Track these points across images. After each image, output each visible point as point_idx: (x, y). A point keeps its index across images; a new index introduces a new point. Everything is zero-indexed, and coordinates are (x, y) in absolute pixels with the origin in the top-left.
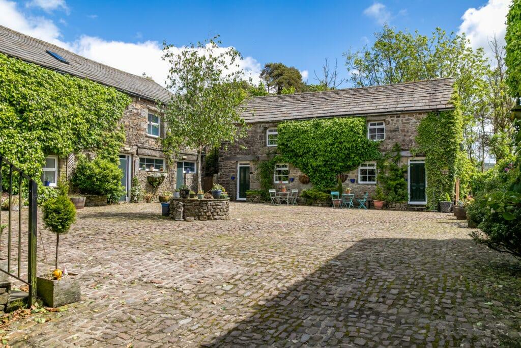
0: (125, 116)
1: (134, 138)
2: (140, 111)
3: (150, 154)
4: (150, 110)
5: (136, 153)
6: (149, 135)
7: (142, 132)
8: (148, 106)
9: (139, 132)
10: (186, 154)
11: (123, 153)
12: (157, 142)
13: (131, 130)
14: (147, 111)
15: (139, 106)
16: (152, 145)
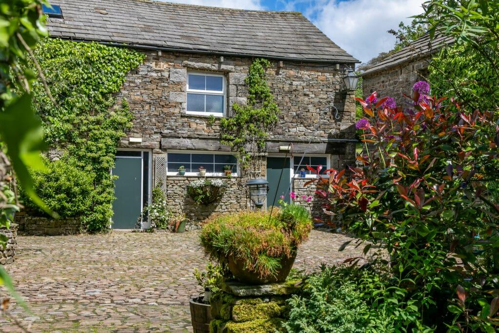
0: (132, 85)
1: (154, 120)
2: (166, 74)
3: (190, 146)
4: (190, 69)
5: (158, 146)
6: (188, 113)
7: (172, 110)
8: (186, 62)
9: (166, 110)
10: (289, 142)
11: (128, 147)
12: (209, 125)
13: (147, 107)
14: (184, 71)
15: (163, 65)
16: (196, 129)
